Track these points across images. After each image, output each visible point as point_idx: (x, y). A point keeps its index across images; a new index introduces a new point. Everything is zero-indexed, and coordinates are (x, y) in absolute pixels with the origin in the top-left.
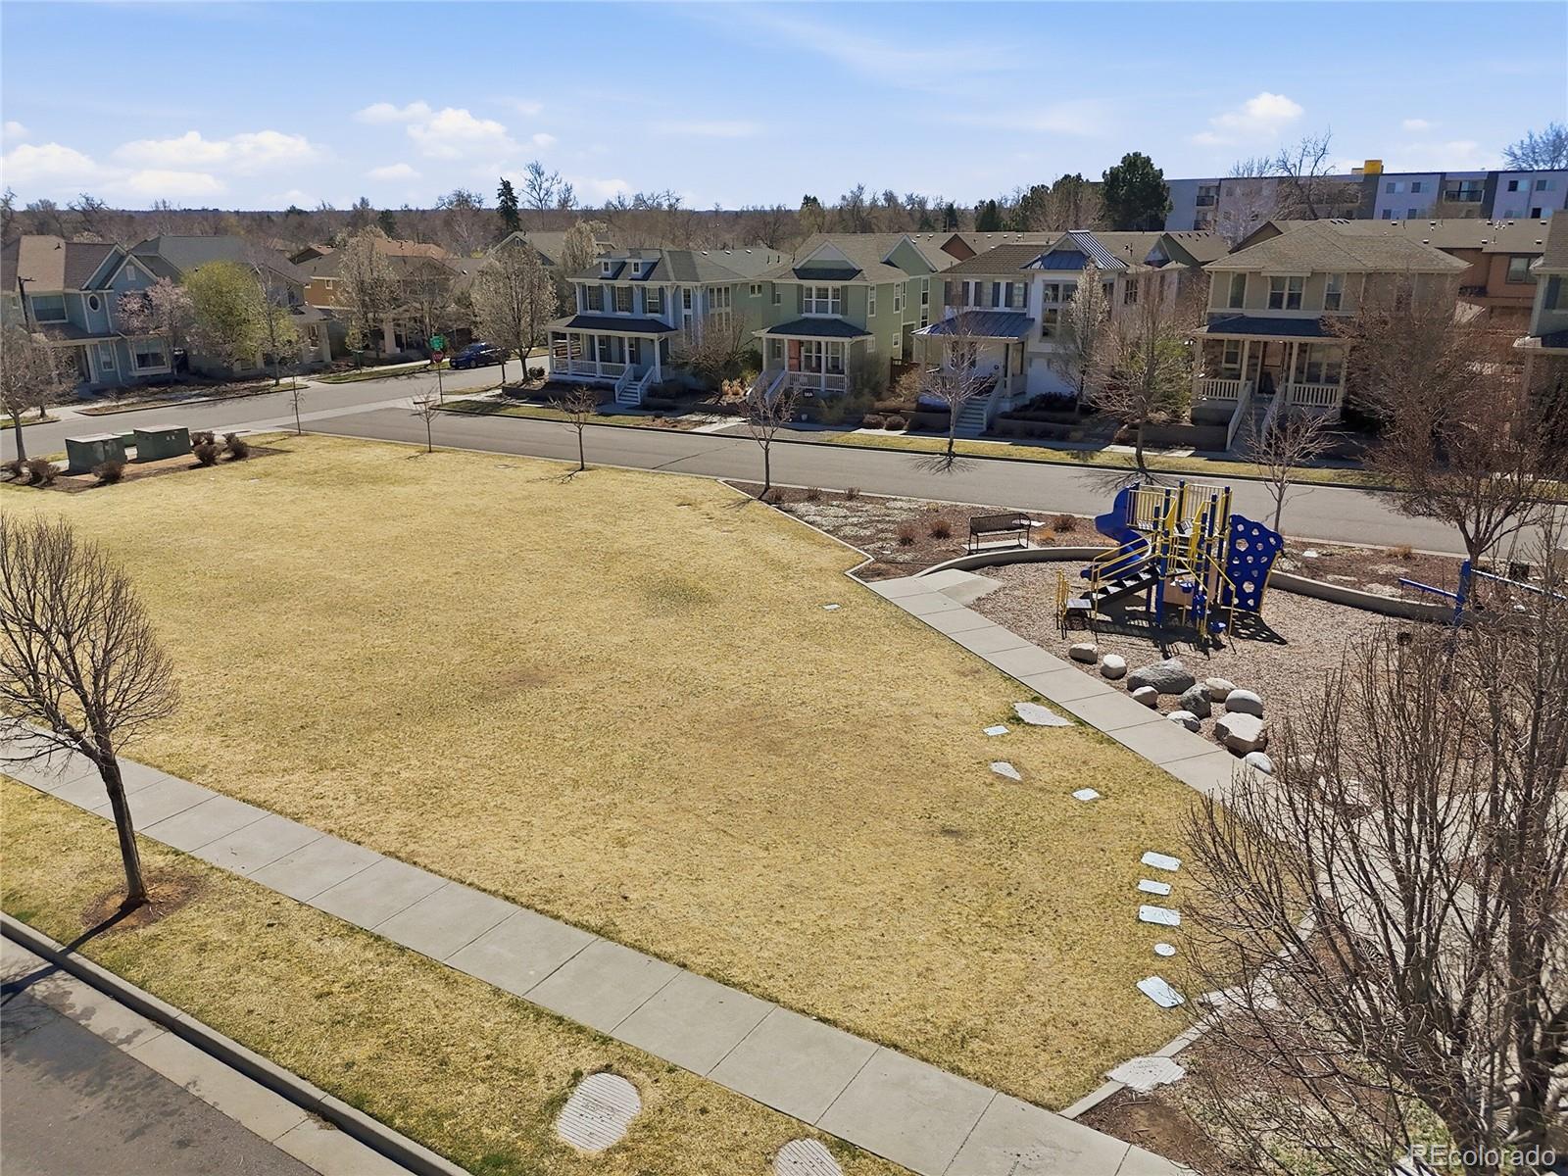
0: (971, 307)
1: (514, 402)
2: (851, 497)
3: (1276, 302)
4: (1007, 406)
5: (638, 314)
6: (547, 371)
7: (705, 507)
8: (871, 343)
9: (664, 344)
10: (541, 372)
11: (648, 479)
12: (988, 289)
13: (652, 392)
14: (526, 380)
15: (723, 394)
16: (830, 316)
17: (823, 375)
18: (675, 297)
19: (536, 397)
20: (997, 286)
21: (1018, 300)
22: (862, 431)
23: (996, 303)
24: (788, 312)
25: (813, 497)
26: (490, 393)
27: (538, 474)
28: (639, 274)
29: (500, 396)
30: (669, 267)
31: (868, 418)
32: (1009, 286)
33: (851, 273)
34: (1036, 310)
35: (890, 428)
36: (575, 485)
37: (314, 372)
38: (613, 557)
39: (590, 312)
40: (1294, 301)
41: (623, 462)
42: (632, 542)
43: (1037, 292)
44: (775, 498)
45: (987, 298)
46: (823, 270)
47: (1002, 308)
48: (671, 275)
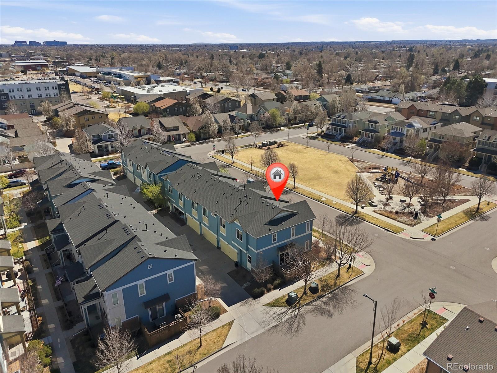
0: (396, 131)
1: (319, 137)
2: (363, 162)
3: (440, 138)
4: (398, 148)
5: (341, 124)
6: (325, 131)
7: (343, 161)
8: (379, 134)
9: (345, 130)
10: (324, 131)
11: (337, 156)
12: (399, 128)
13: (342, 138)
14: (321, 133)
15: (353, 139)
16: (373, 129)
17: (370, 138)
18: (348, 122)
19: (322, 136)
20: (400, 128)
21: (403, 131)
22: (373, 149)
23: (399, 131)
24: (366, 127)
25: (358, 161)
26: (315, 134)
27: (322, 153)
28: (343, 117)
29: (316, 135)
30: (348, 117)
31: (375, 147)
32: (402, 128)
33: (377, 122)
34: (405, 133)
35: (378, 149)
36: (327, 156)
37: (285, 126)
38: (330, 167)
39: (334, 122)
40: (443, 138)
41: (334, 152)
42: (332, 165)
43: (406, 130)
44: (352, 160)
45: (398, 130)
46: (373, 121)
47: (400, 132)
48: (348, 118)
